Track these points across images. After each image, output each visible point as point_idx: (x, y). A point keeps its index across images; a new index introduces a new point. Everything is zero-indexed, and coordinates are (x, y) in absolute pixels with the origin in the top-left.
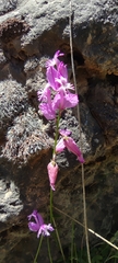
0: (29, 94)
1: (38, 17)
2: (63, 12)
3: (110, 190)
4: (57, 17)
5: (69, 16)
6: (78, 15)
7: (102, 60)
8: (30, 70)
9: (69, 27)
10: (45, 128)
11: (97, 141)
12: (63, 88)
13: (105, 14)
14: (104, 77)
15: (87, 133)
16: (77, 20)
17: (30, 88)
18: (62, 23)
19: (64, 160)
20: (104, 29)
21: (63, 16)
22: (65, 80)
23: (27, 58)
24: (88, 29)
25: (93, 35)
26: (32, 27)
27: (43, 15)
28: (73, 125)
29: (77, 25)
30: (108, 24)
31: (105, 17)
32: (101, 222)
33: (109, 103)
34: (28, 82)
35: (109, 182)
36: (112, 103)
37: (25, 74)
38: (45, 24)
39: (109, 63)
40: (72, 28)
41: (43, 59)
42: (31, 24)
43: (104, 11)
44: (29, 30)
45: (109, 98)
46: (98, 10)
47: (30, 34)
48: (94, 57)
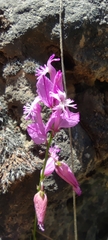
0: (9, 104)
1: (20, 12)
2: (51, 8)
3: (94, 200)
4: (45, 13)
5: (60, 12)
6: (69, 13)
7: (97, 66)
8: (10, 75)
9: (59, 26)
10: (28, 145)
11: (88, 155)
12: (61, 106)
13: (101, 13)
14: (93, 84)
15: (77, 148)
16: (69, 18)
17: (10, 96)
18: (50, 21)
19: (52, 183)
20: (100, 30)
21: (52, 13)
22: (64, 94)
23: (6, 61)
24: (81, 29)
25: (86, 36)
26: (13, 23)
27: (27, 10)
28: (62, 139)
29: (68, 24)
30: (104, 25)
31: (101, 17)
32: (85, 233)
33: (100, 113)
34: (8, 89)
35: (94, 191)
36: (103, 113)
37: (4, 80)
38: (30, 21)
39: (104, 69)
40: (63, 28)
41: (27, 63)
42: (12, 20)
43: (100, 10)
44: (9, 27)
45: (100, 107)
46: (93, 8)
47: (10, 32)
48: (88, 63)
